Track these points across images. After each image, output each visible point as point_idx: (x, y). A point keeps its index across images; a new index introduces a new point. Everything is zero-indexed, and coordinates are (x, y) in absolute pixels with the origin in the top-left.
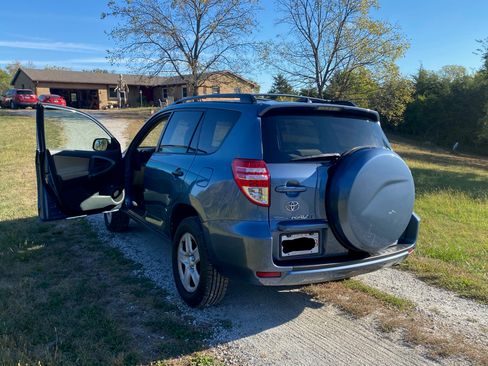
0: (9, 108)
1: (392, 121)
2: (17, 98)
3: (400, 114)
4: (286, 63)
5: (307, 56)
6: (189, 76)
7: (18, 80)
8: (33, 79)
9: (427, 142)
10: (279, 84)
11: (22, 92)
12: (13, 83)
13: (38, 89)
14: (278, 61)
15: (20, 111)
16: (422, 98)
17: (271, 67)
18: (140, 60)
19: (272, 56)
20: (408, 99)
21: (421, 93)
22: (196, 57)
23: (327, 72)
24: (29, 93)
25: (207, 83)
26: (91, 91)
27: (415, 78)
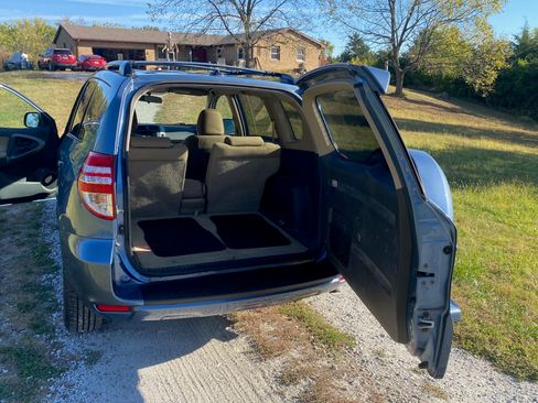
0: (48, 69)
1: (481, 91)
2: (55, 58)
3: (489, 82)
4: (355, 18)
5: (382, 11)
6: (241, 35)
7: (60, 38)
8: (74, 36)
9: (523, 117)
10: (354, 44)
11: (62, 52)
12: (55, 42)
13: (80, 49)
14: (346, 16)
15: (57, 73)
16: (522, 63)
17: (338, 23)
18: (186, 16)
19: (340, 11)
20: (501, 64)
21: (523, 57)
22: (249, 11)
23: (405, 30)
24: (67, 53)
25: (261, 43)
26: (139, 51)
27: (517, 37)
